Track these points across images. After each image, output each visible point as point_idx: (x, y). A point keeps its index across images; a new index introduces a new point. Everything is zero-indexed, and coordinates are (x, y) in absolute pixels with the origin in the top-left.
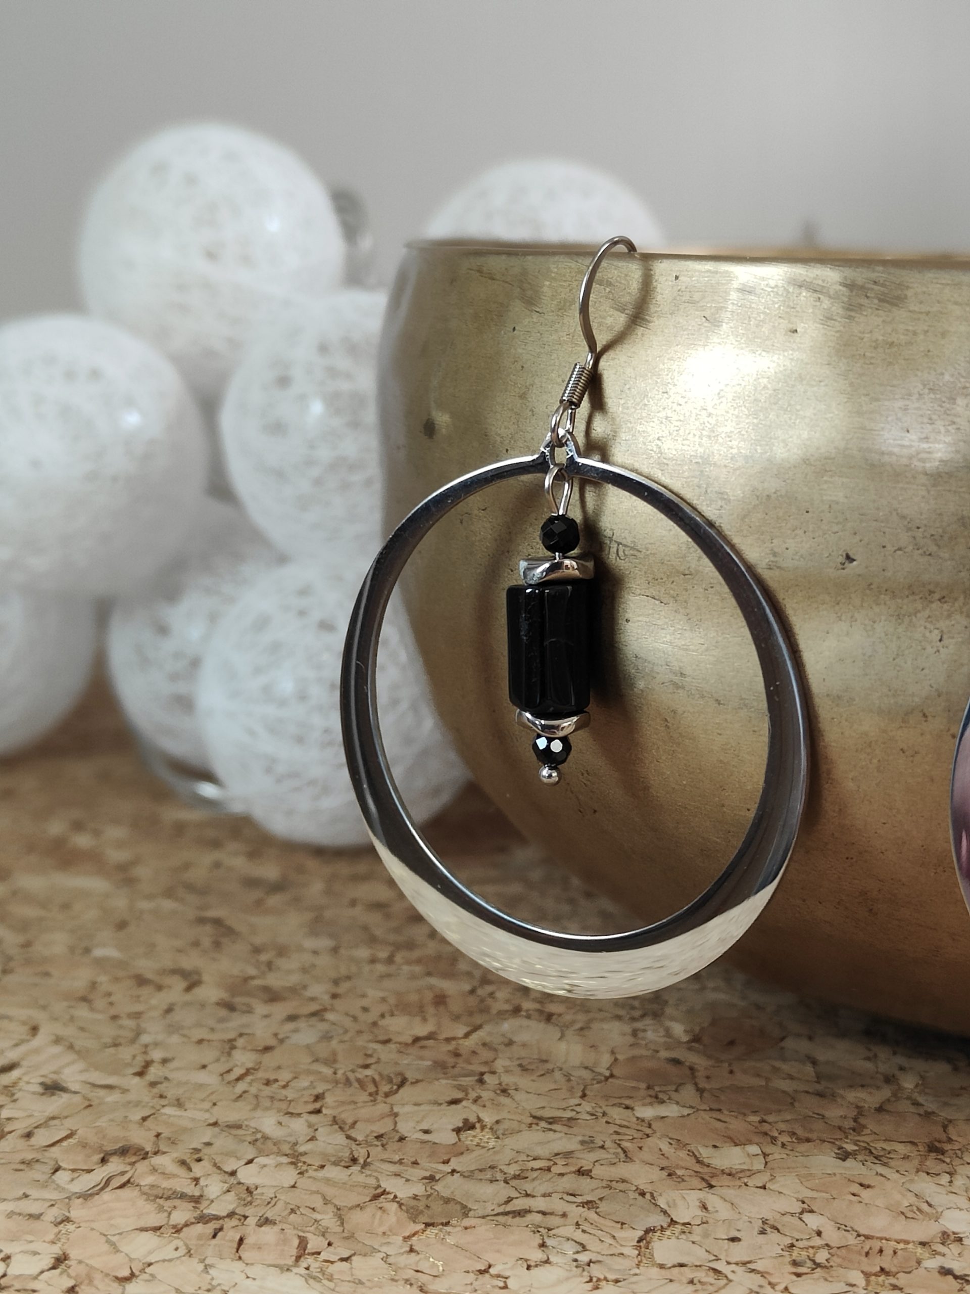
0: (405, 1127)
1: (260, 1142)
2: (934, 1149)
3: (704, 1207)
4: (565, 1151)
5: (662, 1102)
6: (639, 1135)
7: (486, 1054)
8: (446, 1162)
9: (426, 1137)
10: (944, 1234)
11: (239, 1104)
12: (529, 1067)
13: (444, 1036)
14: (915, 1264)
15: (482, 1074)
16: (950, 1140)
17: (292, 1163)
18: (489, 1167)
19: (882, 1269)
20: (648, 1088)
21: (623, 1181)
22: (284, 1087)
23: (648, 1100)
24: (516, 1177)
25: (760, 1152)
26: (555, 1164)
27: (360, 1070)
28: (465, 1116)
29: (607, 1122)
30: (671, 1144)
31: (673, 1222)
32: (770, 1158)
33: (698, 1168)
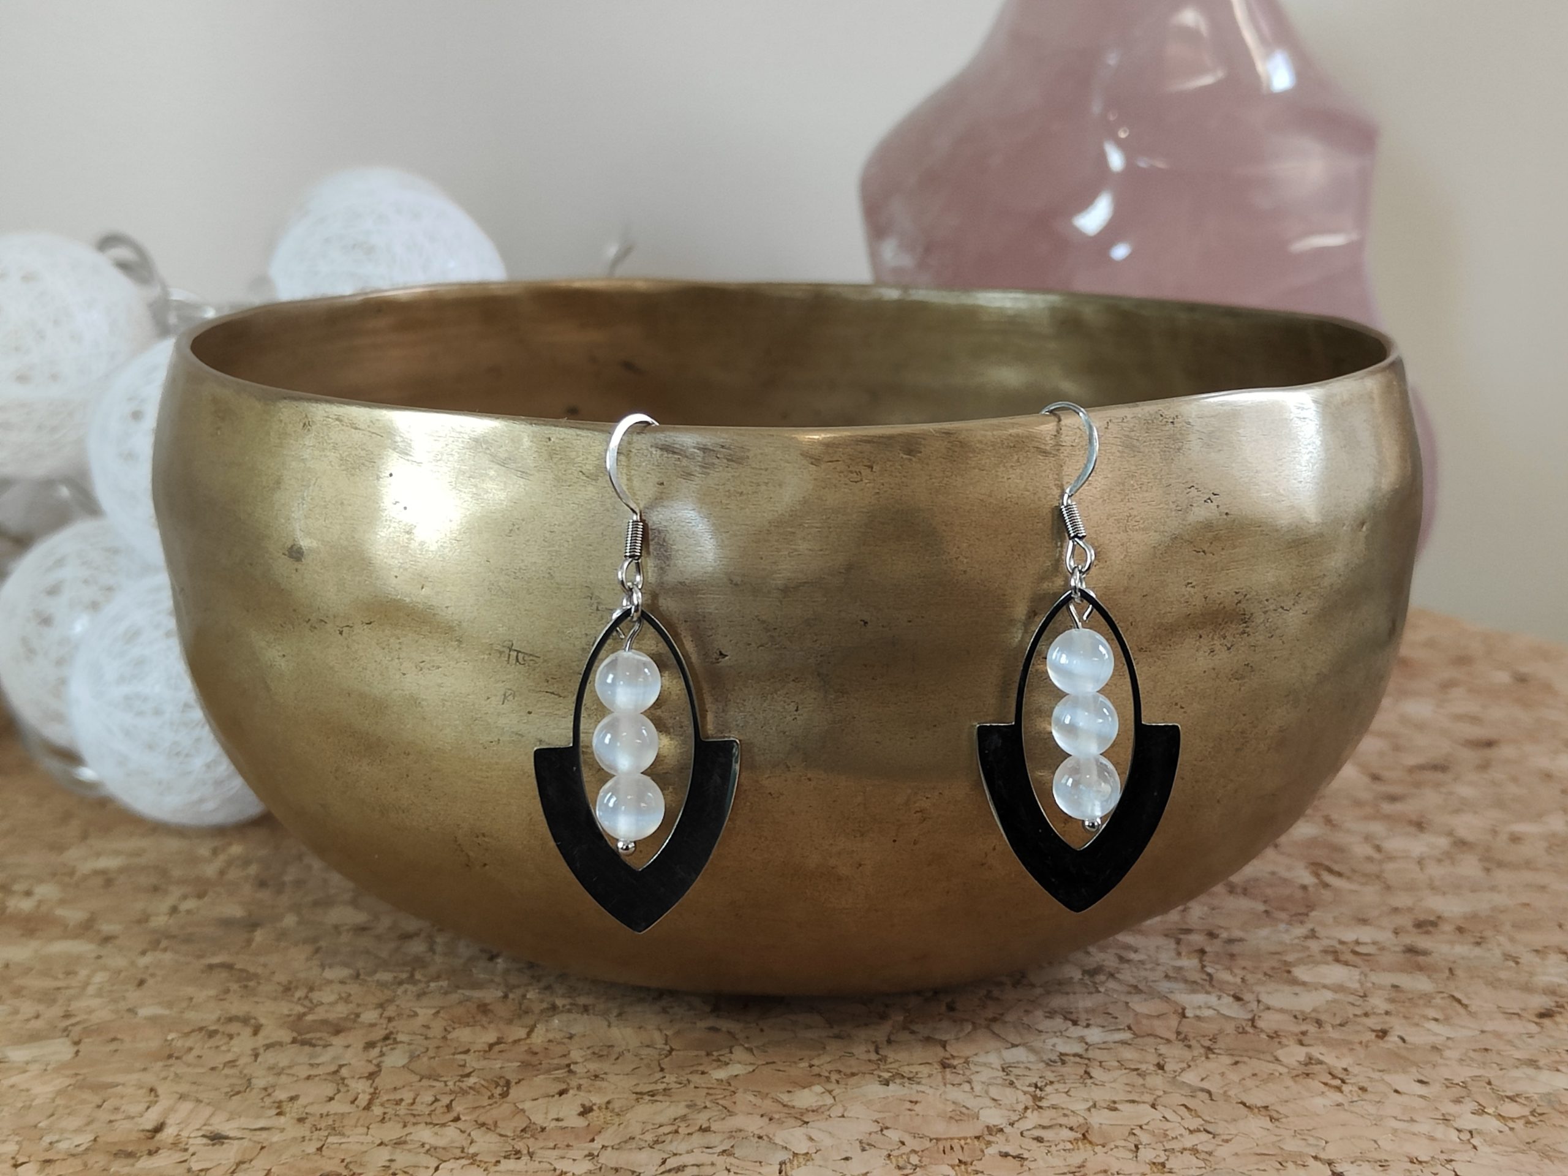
0: (539, 1119)
1: (431, 1151)
2: (944, 1066)
3: (811, 1139)
4: (679, 1115)
5: (728, 1064)
6: (727, 1093)
7: (559, 1050)
8: (593, 1140)
9: (560, 1124)
10: (988, 1127)
11: (388, 1125)
12: (601, 1053)
13: (510, 1040)
14: (980, 1153)
15: (568, 1065)
16: (953, 1057)
17: (472, 1164)
18: (630, 1138)
19: (960, 1161)
20: (708, 1054)
21: (740, 1131)
22: (413, 1103)
23: (715, 1064)
24: (656, 1142)
25: (823, 1090)
26: (679, 1127)
27: (465, 1079)
28: (580, 1102)
29: (696, 1087)
30: (755, 1096)
31: (795, 1155)
32: (834, 1093)
33: (786, 1110)
